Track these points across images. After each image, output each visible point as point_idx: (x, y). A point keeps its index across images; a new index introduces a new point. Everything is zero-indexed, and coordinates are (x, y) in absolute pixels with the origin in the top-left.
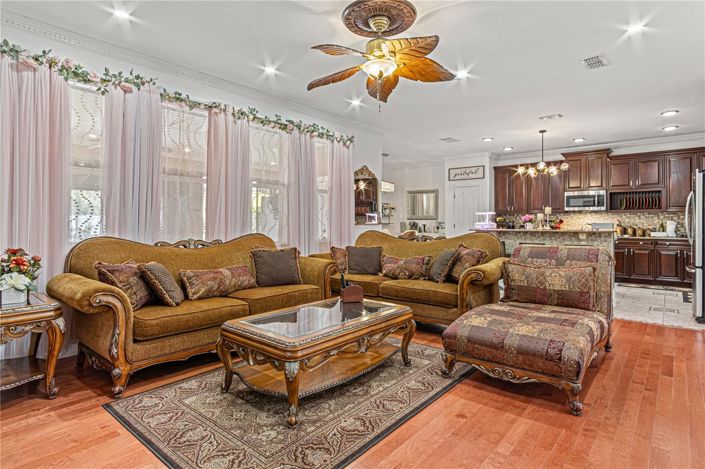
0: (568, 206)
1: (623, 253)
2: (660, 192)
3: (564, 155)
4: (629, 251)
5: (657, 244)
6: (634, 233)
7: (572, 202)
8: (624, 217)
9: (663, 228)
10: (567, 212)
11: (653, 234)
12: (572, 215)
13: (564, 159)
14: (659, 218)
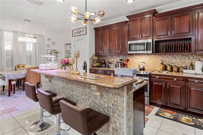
0: (130, 50)
1: (161, 86)
2: (190, 39)
3: (128, 17)
4: (166, 85)
5: (188, 81)
6: (172, 70)
7: (133, 47)
8: (165, 58)
9: (192, 67)
10: (129, 54)
11: (185, 71)
12: (135, 56)
13: (128, 20)
14: (189, 59)
